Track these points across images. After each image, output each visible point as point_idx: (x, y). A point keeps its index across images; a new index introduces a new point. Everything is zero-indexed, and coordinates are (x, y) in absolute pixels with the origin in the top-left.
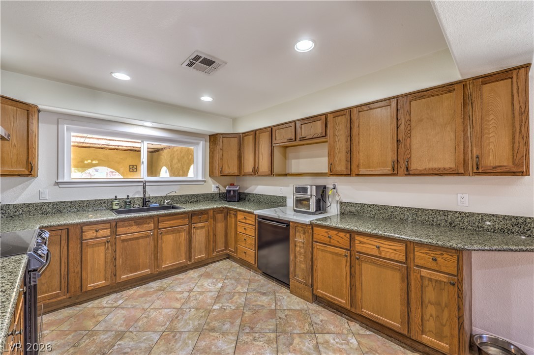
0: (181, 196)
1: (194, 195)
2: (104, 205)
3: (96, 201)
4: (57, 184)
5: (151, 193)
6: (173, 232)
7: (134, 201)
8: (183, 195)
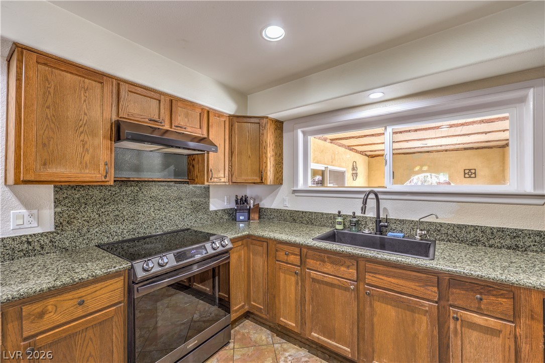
0: (460, 227)
1: (502, 230)
2: (330, 221)
3: (322, 214)
4: (294, 192)
5: (393, 210)
6: (397, 303)
7: (366, 222)
8: (466, 226)
